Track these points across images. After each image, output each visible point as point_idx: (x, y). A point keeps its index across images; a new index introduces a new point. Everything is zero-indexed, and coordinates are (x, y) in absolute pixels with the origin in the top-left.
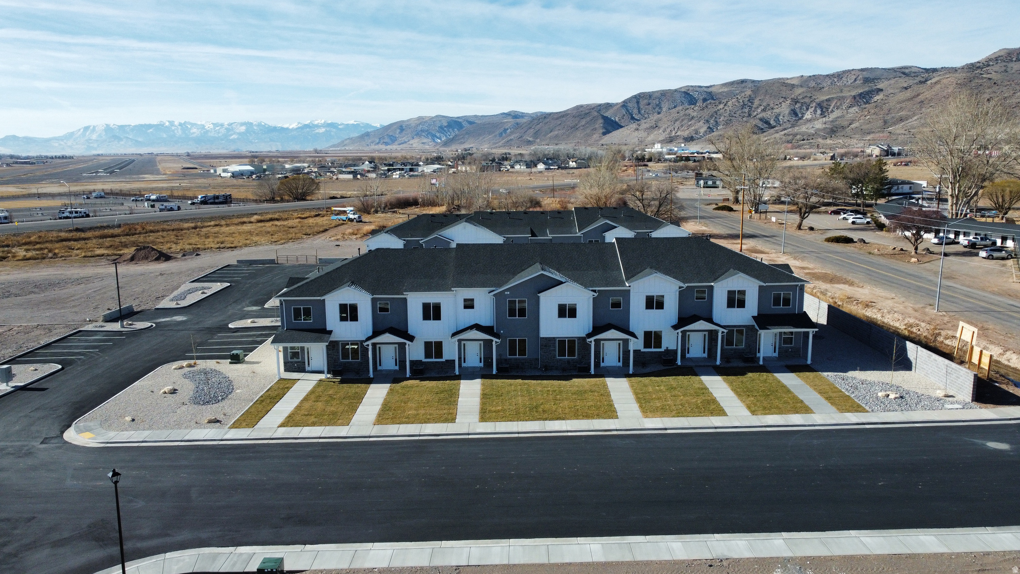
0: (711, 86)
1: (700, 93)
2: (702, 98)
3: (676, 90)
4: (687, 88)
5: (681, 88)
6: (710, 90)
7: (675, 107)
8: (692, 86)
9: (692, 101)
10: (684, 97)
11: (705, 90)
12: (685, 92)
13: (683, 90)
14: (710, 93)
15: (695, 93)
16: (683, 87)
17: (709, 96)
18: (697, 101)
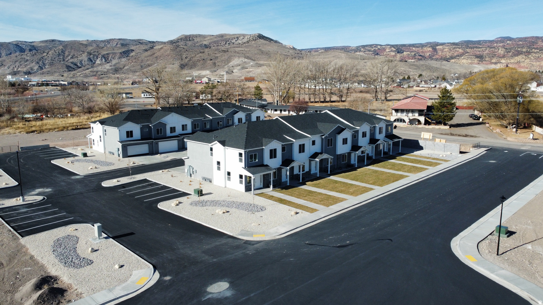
0: (33, 42)
1: (26, 46)
2: (28, 49)
3: (9, 43)
4: (17, 42)
5: (13, 42)
6: (33, 44)
7: (10, 54)
8: (20, 41)
9: (22, 50)
10: (16, 47)
11: (30, 44)
12: (16, 45)
13: (14, 43)
14: (33, 46)
15: (23, 45)
16: (14, 41)
17: (33, 48)
18: (25, 51)
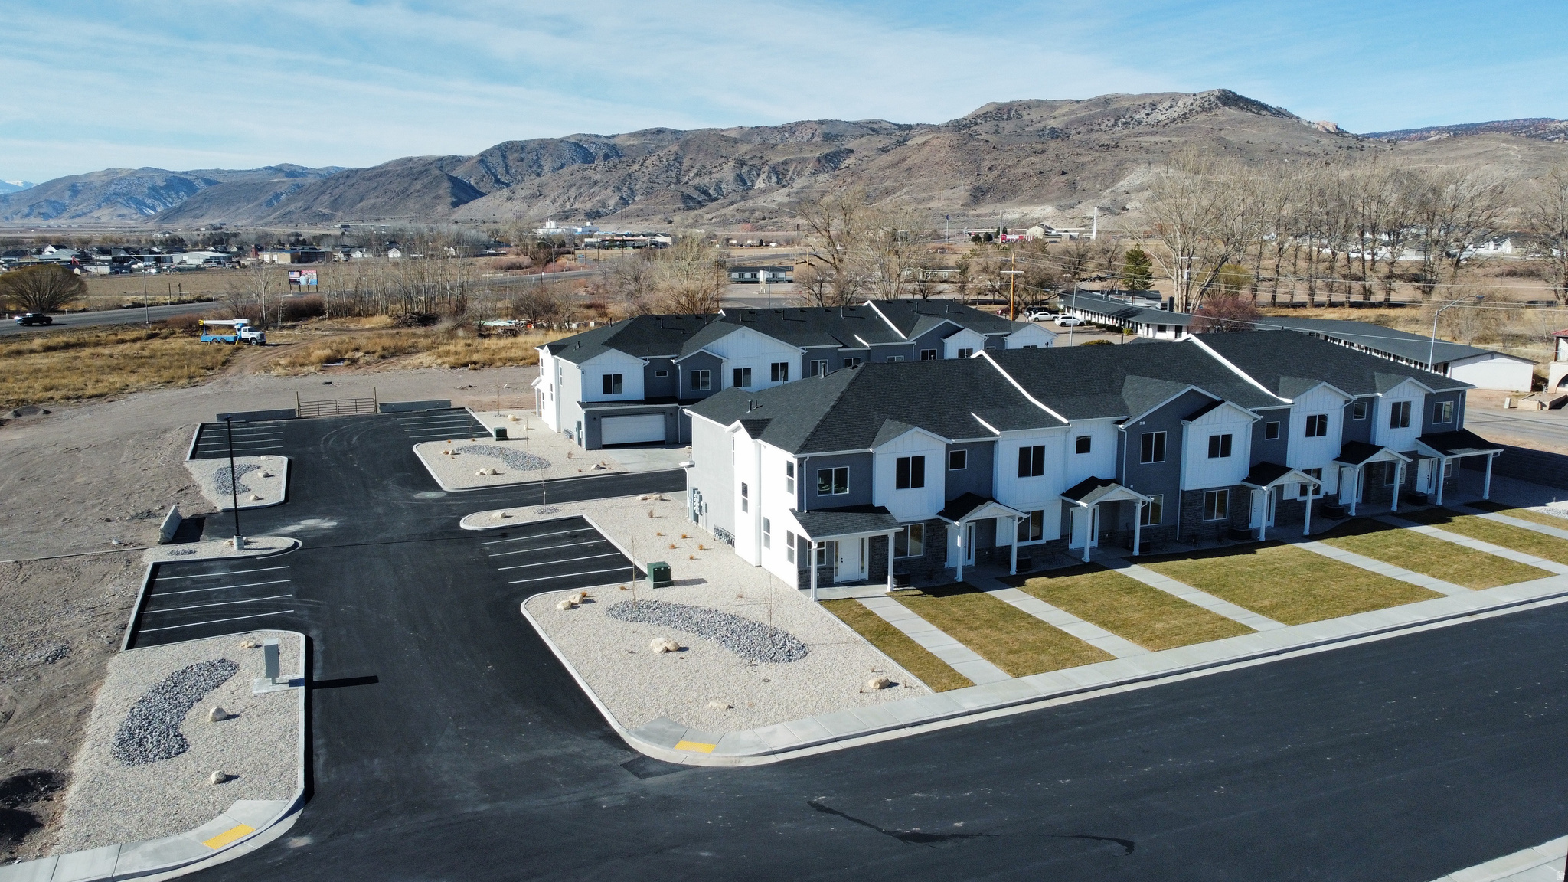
0: (613, 136)
1: (598, 145)
2: (601, 153)
3: (561, 140)
4: (579, 138)
5: (569, 137)
6: (612, 141)
7: (562, 166)
8: (586, 135)
9: (588, 158)
10: (575, 151)
11: (606, 141)
12: (577, 145)
13: (572, 140)
14: (613, 147)
15: (592, 145)
16: (572, 136)
17: (612, 151)
18: (594, 159)
